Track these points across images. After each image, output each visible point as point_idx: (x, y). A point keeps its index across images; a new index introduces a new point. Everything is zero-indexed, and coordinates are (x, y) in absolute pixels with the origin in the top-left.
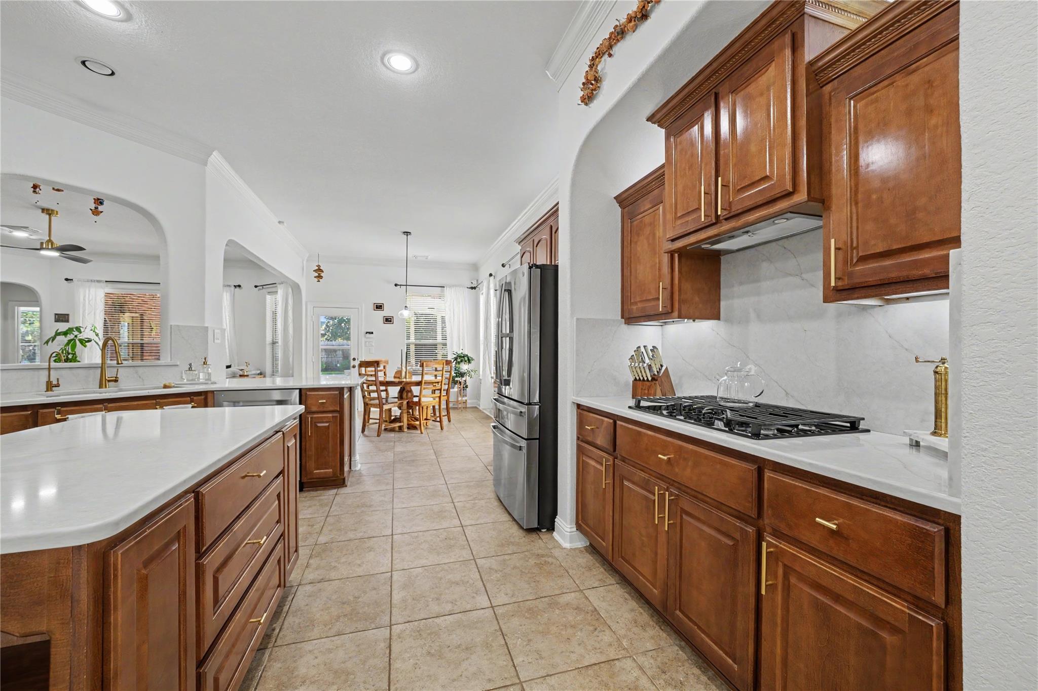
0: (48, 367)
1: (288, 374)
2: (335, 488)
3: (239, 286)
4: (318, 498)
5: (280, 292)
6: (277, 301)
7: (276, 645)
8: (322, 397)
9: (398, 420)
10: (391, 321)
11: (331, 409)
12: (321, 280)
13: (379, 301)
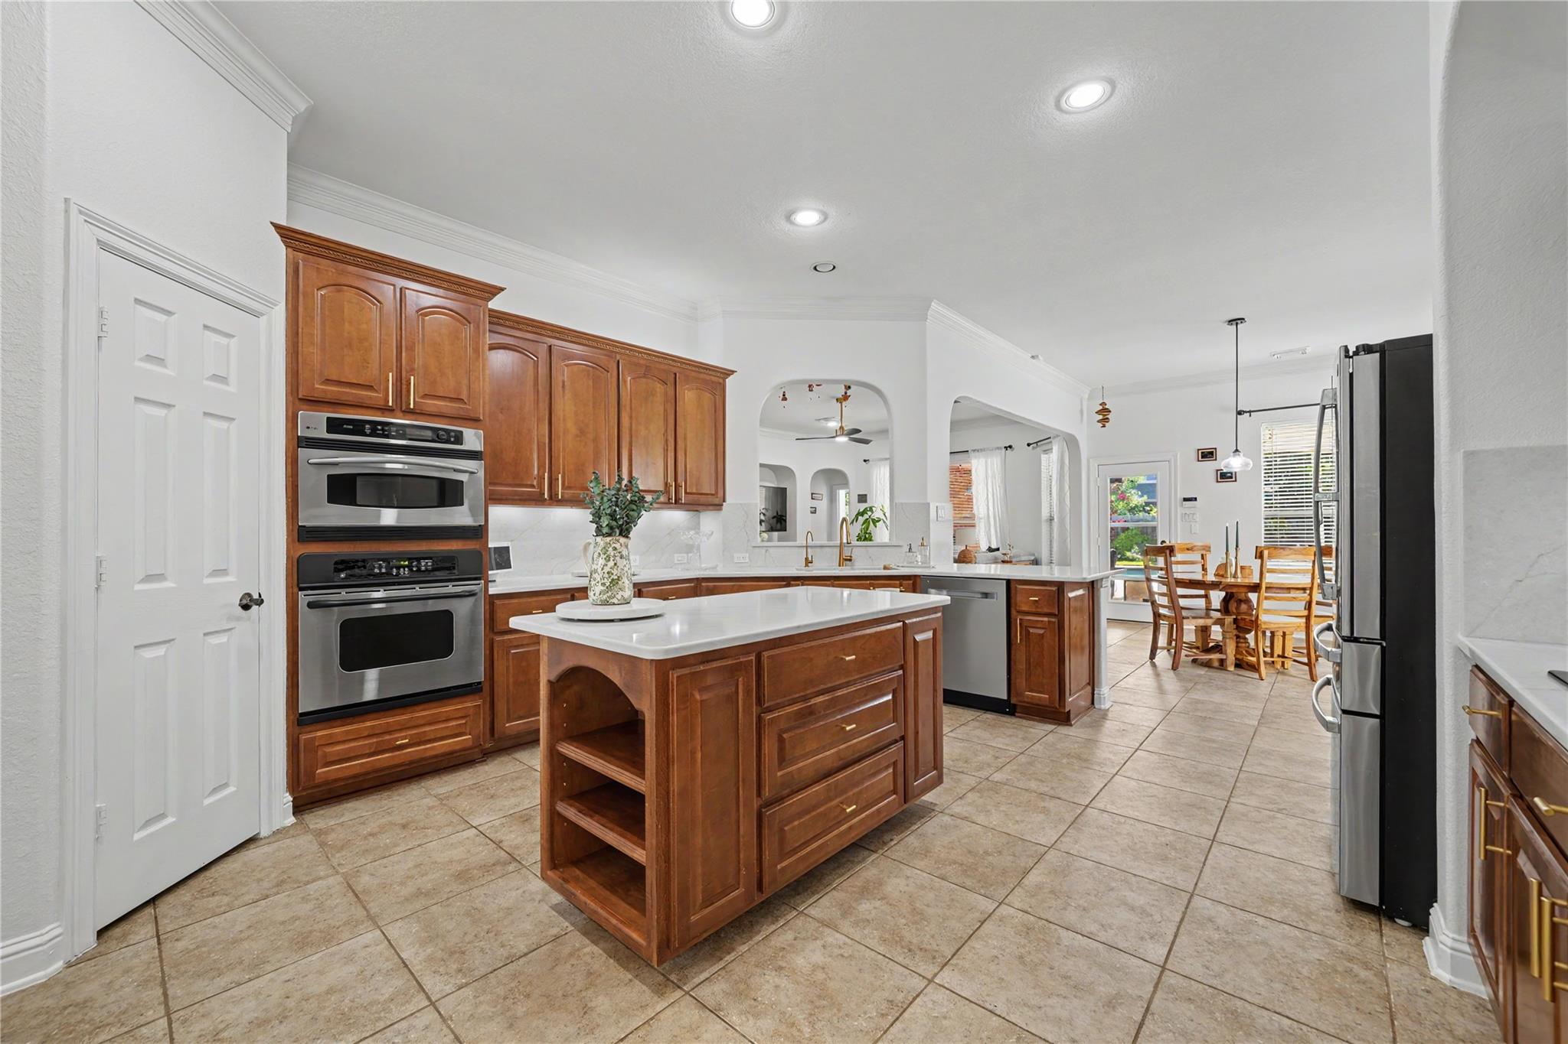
1: (1064, 562)
2: (1055, 724)
3: (1010, 447)
4: (1025, 729)
5: (1055, 448)
6: (1051, 461)
7: (885, 854)
8: (1034, 593)
9: (1218, 648)
10: (1231, 477)
11: (1046, 610)
12: (1107, 424)
13: (1207, 445)
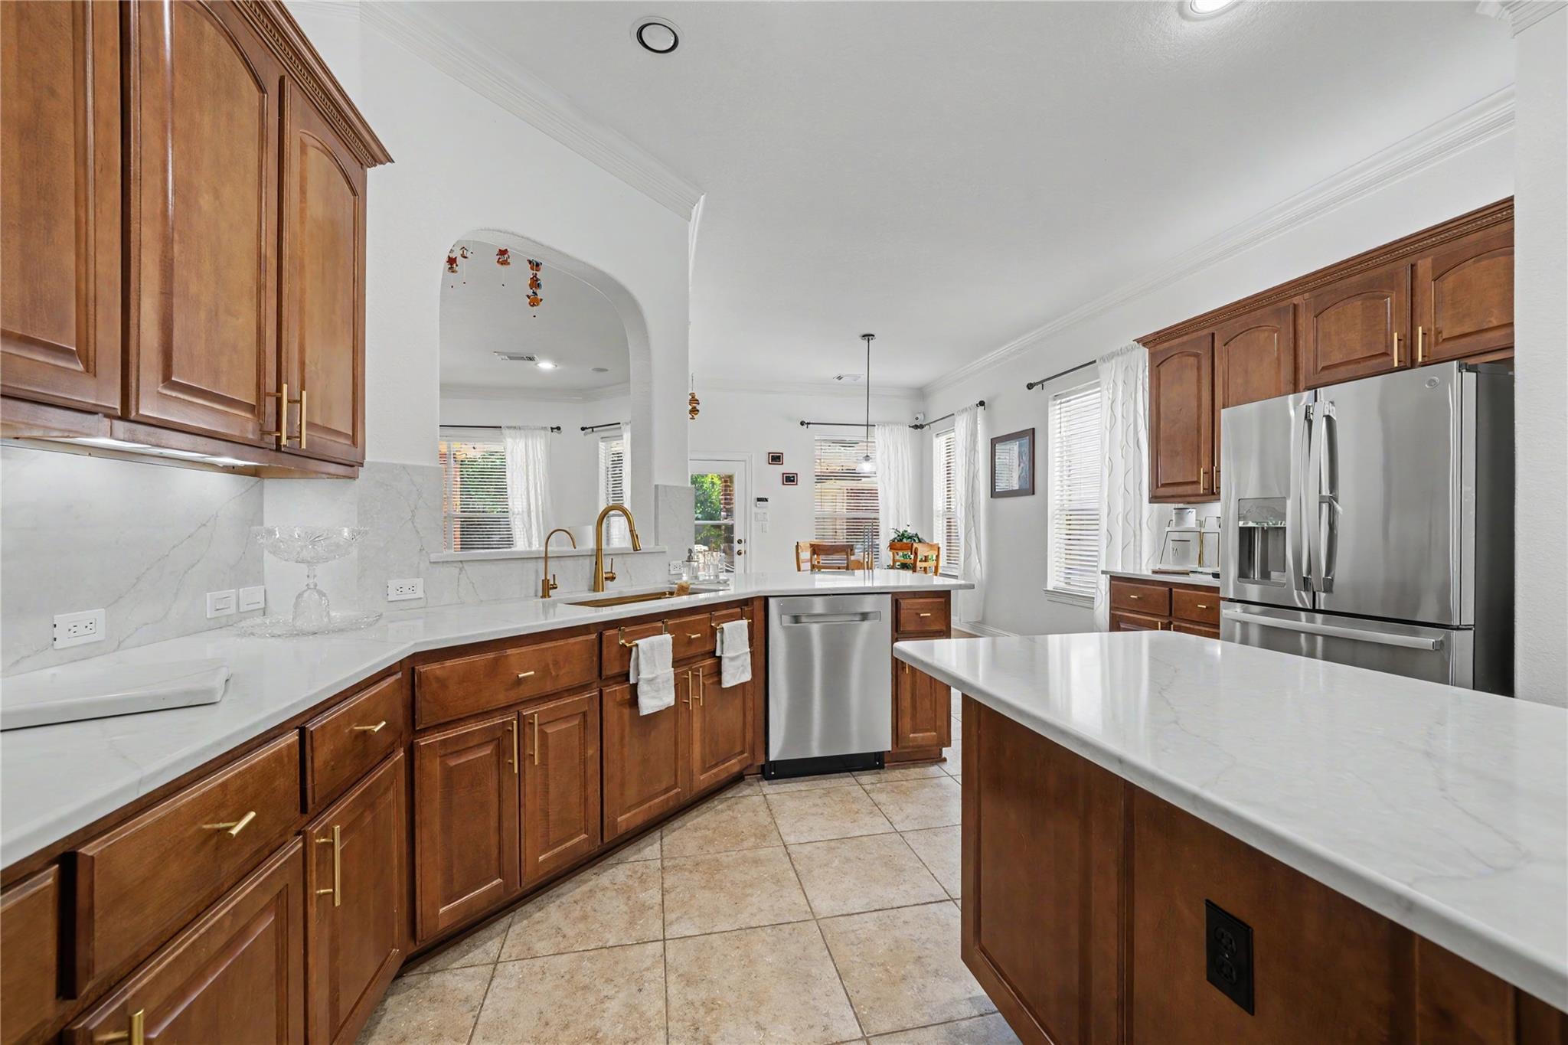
0: (544, 555)
2: (931, 764)
3: (558, 428)
5: (624, 436)
8: (922, 608)
10: (793, 481)
11: (934, 627)
12: (695, 416)
13: (776, 449)
